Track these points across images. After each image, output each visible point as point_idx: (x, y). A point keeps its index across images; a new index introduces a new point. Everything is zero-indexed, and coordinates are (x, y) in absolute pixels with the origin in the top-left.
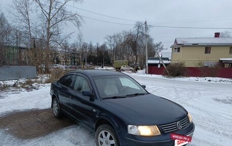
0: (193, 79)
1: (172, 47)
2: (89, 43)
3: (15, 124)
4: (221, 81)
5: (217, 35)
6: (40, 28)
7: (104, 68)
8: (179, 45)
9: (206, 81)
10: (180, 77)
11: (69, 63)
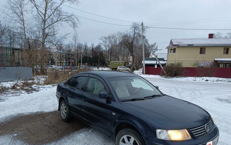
0: (190, 79)
1: (168, 48)
2: (84, 44)
3: (22, 129)
4: (217, 80)
5: (211, 36)
6: (35, 29)
7: (100, 69)
8: (175, 45)
9: (204, 81)
10: (177, 77)
11: (64, 64)
